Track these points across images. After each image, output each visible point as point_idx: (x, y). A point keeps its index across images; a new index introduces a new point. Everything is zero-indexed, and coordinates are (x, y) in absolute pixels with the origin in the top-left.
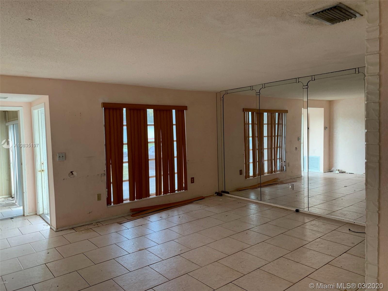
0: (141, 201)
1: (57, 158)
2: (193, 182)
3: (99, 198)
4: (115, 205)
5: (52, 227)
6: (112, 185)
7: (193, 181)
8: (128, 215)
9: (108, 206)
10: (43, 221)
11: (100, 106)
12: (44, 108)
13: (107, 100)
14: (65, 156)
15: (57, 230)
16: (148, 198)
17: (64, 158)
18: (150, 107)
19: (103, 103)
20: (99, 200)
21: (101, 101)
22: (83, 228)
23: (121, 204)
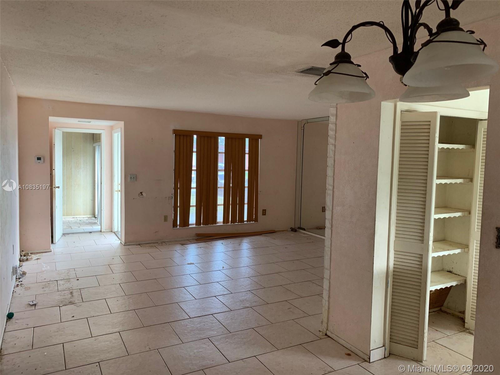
0: (207, 227)
1: (129, 179)
2: (265, 215)
3: (166, 218)
4: (181, 228)
5: (122, 242)
6: (178, 208)
7: (264, 213)
8: (193, 239)
9: (174, 228)
10: (116, 237)
11: (171, 132)
12: (120, 133)
13: (178, 128)
14: (136, 178)
15: (125, 244)
16: (214, 225)
17: (135, 179)
18: (222, 134)
19: (174, 130)
20: (166, 221)
21: (172, 127)
22: (148, 245)
23: (186, 227)
